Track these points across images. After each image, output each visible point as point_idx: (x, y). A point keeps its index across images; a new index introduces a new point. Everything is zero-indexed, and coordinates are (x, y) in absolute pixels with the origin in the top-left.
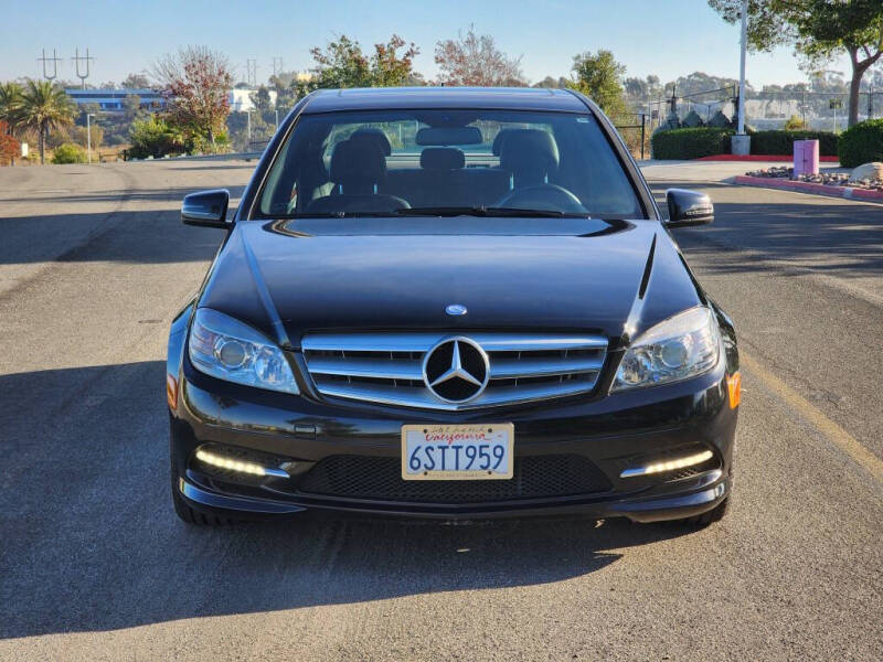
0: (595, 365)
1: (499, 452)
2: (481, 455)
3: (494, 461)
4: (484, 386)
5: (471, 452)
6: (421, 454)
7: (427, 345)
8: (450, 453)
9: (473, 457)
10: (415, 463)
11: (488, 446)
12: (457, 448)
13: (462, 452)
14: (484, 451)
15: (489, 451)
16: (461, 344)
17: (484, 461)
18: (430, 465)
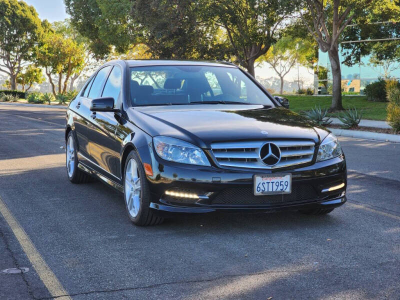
0: (311, 152)
1: (286, 183)
2: (281, 185)
3: (285, 187)
4: (280, 159)
5: (277, 184)
6: (261, 186)
7: (259, 145)
8: (270, 185)
9: (278, 186)
10: (259, 189)
11: (282, 182)
12: (273, 183)
13: (274, 184)
14: (282, 183)
15: (283, 183)
16: (271, 144)
17: (281, 187)
18: (263, 190)
